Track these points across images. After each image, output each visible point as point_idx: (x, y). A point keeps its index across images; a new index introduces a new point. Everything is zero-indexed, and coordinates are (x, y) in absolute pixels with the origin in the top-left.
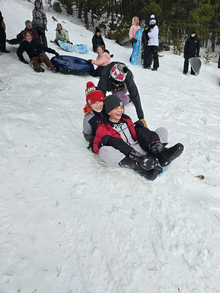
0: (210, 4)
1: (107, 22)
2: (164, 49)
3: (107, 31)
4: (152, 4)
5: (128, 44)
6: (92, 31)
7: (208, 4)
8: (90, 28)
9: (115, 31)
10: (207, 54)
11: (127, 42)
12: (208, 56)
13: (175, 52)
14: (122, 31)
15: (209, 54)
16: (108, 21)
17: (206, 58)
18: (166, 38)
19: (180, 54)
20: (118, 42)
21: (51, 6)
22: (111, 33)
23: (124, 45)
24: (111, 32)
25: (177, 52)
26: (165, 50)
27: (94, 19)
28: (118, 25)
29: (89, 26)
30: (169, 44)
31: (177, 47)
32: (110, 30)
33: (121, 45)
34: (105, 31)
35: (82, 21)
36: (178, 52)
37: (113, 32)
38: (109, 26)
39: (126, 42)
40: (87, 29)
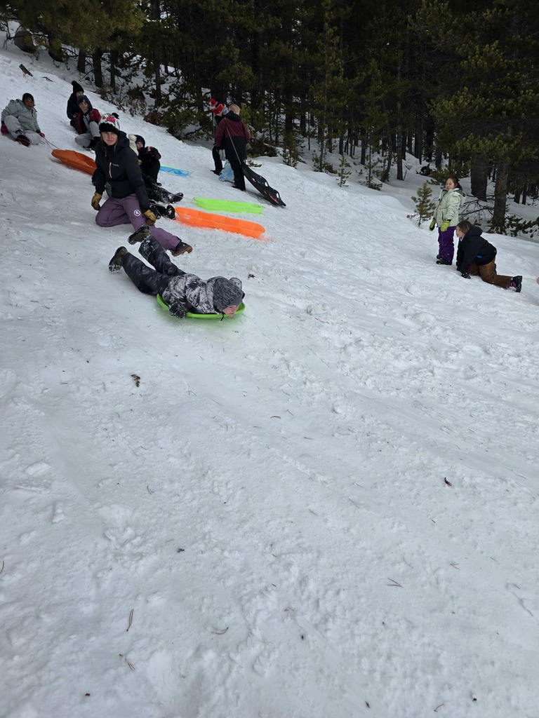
0: (344, 77)
1: (147, 88)
2: (266, 153)
3: (147, 108)
4: (236, 66)
5: (193, 137)
6: (115, 104)
7: (341, 77)
8: (109, 97)
9: (166, 110)
10: (341, 168)
11: (192, 133)
12: (342, 171)
13: (287, 161)
14: (180, 111)
15: (344, 167)
16: (148, 86)
17: (340, 175)
18: (270, 131)
19: (295, 164)
20: (172, 132)
21: (9, 38)
22: (157, 111)
23: (184, 138)
24: (156, 109)
25: (289, 161)
26: (267, 155)
27: (116, 78)
28: (172, 98)
29: (105, 92)
30: (277, 143)
31: (290, 151)
32: (155, 107)
33: (179, 138)
34: (143, 106)
35: (88, 79)
36: (292, 161)
37: (160, 110)
38: (150, 94)
39: (188, 134)
40: (103, 98)
